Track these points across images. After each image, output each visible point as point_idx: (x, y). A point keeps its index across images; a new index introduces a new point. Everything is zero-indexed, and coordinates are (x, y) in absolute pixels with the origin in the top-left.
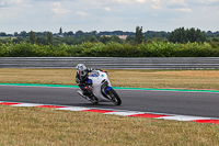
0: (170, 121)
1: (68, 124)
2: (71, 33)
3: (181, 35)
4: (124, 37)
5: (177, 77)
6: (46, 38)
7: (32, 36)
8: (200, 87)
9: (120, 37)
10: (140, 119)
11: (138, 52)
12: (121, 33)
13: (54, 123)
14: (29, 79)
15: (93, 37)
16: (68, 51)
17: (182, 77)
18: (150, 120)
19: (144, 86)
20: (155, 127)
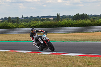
0: (67, 56)
1: (20, 59)
2: (27, 17)
3: (78, 17)
4: (52, 19)
5: (74, 36)
6: (16, 20)
7: (9, 19)
8: (84, 40)
9: (50, 18)
10: (53, 55)
11: (57, 25)
12: (51, 17)
13: (13, 58)
14: (6, 39)
15: (37, 19)
16: (25, 26)
17: (77, 36)
18: (58, 56)
19: (58, 40)
20: (60, 59)
